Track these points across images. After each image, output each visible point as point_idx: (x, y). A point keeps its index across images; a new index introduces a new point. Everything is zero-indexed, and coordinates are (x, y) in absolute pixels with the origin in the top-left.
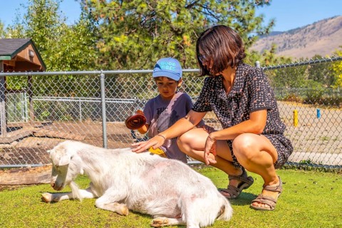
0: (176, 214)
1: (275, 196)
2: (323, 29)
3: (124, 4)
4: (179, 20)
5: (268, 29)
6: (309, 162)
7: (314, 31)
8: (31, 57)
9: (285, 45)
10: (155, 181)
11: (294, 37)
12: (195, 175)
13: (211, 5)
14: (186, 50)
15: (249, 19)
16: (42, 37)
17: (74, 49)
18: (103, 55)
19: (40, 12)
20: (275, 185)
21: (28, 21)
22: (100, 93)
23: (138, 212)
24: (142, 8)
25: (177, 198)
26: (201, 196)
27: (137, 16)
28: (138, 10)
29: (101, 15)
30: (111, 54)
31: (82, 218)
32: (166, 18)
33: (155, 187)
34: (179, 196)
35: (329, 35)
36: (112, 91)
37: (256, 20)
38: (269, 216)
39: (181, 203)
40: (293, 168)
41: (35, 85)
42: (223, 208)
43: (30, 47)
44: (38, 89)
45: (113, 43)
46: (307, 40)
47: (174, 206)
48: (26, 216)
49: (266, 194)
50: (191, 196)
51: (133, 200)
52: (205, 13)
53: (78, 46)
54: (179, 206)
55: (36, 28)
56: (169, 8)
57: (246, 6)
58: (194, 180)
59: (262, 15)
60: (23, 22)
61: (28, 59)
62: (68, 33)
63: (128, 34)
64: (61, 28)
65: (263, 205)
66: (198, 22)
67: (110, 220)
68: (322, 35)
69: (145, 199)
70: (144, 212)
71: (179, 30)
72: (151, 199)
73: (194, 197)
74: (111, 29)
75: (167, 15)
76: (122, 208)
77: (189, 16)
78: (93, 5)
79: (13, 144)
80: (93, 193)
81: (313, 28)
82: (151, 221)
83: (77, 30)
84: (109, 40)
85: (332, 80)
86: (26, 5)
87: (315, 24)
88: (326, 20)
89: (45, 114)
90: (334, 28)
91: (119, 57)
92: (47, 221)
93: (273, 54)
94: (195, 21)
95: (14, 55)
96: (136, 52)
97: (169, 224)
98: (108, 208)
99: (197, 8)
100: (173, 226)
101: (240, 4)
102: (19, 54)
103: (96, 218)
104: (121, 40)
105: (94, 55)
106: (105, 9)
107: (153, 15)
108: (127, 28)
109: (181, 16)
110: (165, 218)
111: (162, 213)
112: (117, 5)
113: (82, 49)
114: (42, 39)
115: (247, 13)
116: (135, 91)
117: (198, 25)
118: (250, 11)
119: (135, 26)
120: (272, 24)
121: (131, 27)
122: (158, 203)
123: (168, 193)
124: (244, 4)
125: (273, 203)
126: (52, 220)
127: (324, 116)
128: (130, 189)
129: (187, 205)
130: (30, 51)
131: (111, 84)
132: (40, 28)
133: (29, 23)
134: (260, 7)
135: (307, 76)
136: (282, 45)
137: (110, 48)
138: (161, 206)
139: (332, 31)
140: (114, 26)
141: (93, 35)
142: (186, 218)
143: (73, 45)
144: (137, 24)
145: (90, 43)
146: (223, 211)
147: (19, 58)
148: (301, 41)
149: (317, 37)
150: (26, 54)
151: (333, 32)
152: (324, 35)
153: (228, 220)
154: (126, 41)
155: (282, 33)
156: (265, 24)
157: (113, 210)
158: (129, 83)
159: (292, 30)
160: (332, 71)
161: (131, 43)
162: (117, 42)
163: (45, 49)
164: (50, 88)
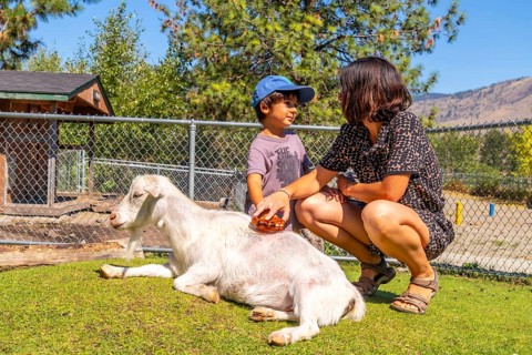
0: (286, 305)
1: (426, 294)
2: (503, 94)
3: (228, 39)
4: (303, 65)
5: (427, 87)
6: (475, 265)
7: (492, 96)
8: (96, 101)
9: (450, 113)
10: (260, 258)
11: (462, 102)
12: (316, 254)
13: (350, 48)
14: (310, 108)
15: (402, 70)
16: (113, 77)
17: (156, 97)
18: (195, 108)
19: (112, 43)
20: (428, 279)
21: (96, 54)
22: (188, 160)
23: (232, 299)
24: (253, 46)
25: (288, 283)
26: (322, 283)
27: (245, 58)
28: (249, 47)
29: (196, 54)
30: (206, 108)
31: (154, 300)
32: (285, 62)
33: (259, 266)
34: (291, 281)
35: (512, 103)
36: (204, 160)
37: (411, 72)
38: (416, 320)
39: (294, 290)
40: (452, 273)
41: (99, 144)
42: (353, 303)
43: (96, 86)
44: (102, 149)
45: (209, 92)
46: (482, 108)
47: (283, 295)
48: (77, 293)
49: (414, 290)
50: (308, 281)
51: (227, 283)
52: (341, 59)
53: (161, 93)
54: (291, 294)
55: (106, 65)
56: (291, 49)
57: (398, 52)
58: (315, 261)
59: (420, 67)
60: (88, 56)
61: (92, 102)
62: (149, 75)
63: (232, 81)
64: (140, 68)
65: (408, 306)
66: (330, 71)
67: (193, 306)
68: (503, 102)
69: (244, 283)
70: (241, 301)
71: (302, 80)
72: (251, 283)
73: (312, 283)
74: (208, 73)
75: (288, 58)
76: (210, 292)
77: (319, 61)
78: (186, 38)
79: (62, 218)
80: (171, 269)
81: (491, 92)
82: (251, 313)
83: (160, 71)
84: (205, 88)
85: (514, 166)
86: (94, 33)
87: (493, 86)
88: (509, 82)
89: (109, 184)
90: (521, 94)
91: (217, 113)
92: (105, 302)
93: (432, 121)
94: (326, 69)
95: (73, 96)
96: (241, 106)
97: (276, 318)
98: (191, 291)
99: (330, 51)
100: (280, 321)
101: (391, 49)
102: (79, 95)
103: (173, 302)
104: (222, 88)
105: (183, 107)
106: (203, 44)
107: (267, 57)
108: (230, 72)
109: (307, 61)
110: (269, 309)
111: (267, 302)
112: (219, 41)
113: (166, 98)
114: (112, 81)
115: (399, 62)
116: (236, 161)
117: (330, 74)
118: (404, 59)
119: (242, 70)
120: (433, 79)
121: (236, 71)
122: (262, 289)
123: (276, 276)
124: (395, 49)
125: (423, 305)
126: (112, 300)
127: (501, 214)
128: (223, 268)
129: (303, 292)
130: (95, 92)
131: (204, 150)
132: (111, 65)
133: (95, 58)
134: (417, 54)
135: (479, 157)
136: (445, 113)
137: (205, 98)
138: (266, 293)
139: (517, 97)
140: (213, 69)
141: (183, 80)
142: (299, 311)
143: (155, 92)
144: (245, 68)
145: (177, 90)
146: (353, 308)
147: (79, 99)
148: (472, 108)
149: (495, 105)
150: (89, 96)
151: (519, 100)
152: (505, 103)
153: (359, 320)
154: (227, 90)
155: (447, 96)
156: (424, 79)
157: (198, 294)
158: (228, 151)
159: (460, 93)
160: (514, 152)
161: (235, 93)
162: (215, 91)
163: (115, 95)
164: (118, 150)
